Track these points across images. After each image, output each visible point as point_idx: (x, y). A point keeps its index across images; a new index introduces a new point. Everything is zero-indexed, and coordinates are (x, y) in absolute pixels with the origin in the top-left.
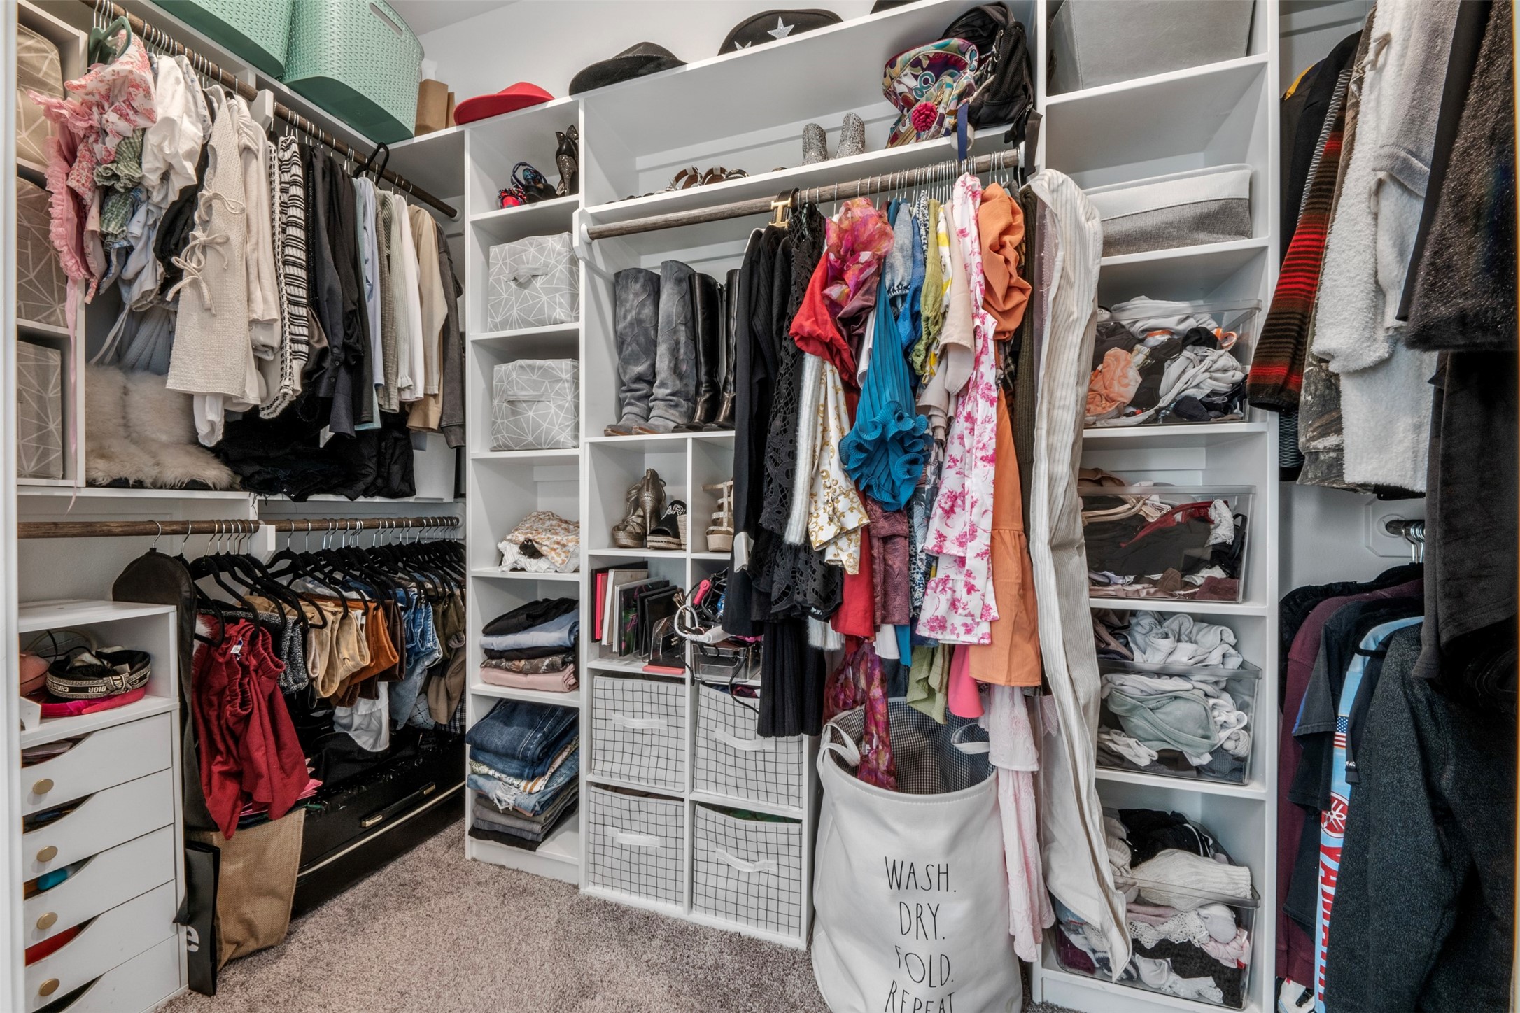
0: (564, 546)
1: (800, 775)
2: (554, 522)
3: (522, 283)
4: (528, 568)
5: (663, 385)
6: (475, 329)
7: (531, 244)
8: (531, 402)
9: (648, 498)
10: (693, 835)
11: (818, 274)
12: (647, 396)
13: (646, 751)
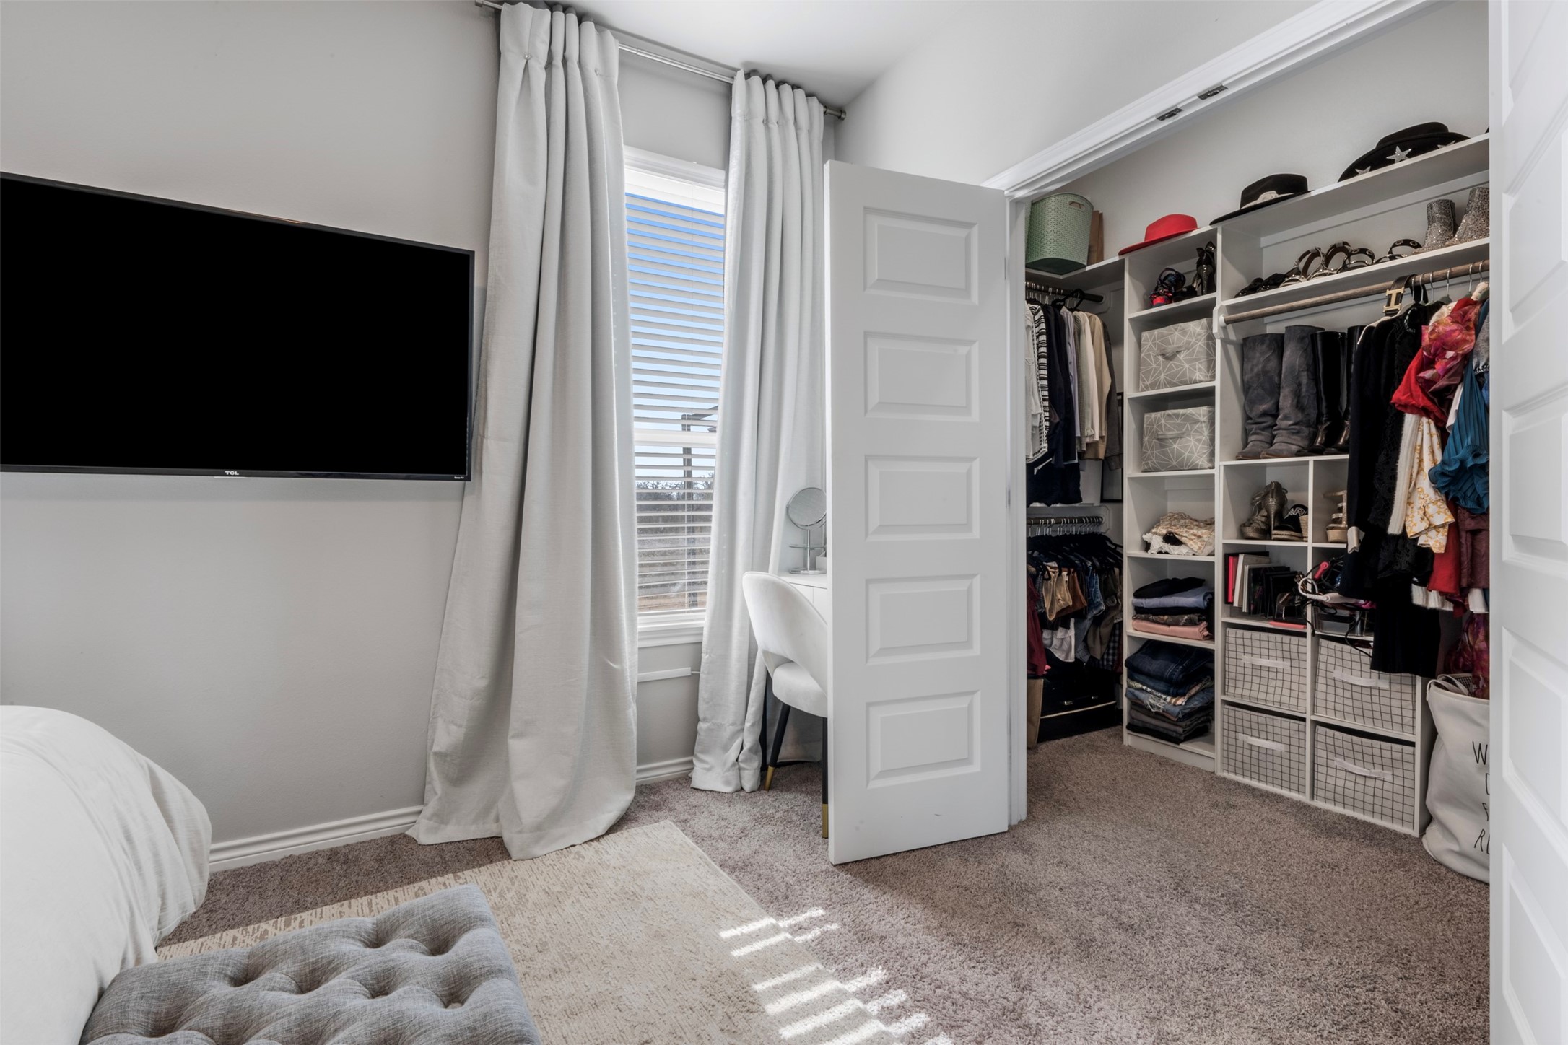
0: (1200, 537)
1: (1414, 710)
2: (1187, 521)
3: (1168, 357)
4: (1172, 552)
5: (1286, 418)
6: (1130, 392)
7: (1176, 329)
8: (1175, 438)
9: (1272, 503)
10: (1314, 747)
11: (1414, 364)
12: (1272, 426)
13: (1272, 683)
